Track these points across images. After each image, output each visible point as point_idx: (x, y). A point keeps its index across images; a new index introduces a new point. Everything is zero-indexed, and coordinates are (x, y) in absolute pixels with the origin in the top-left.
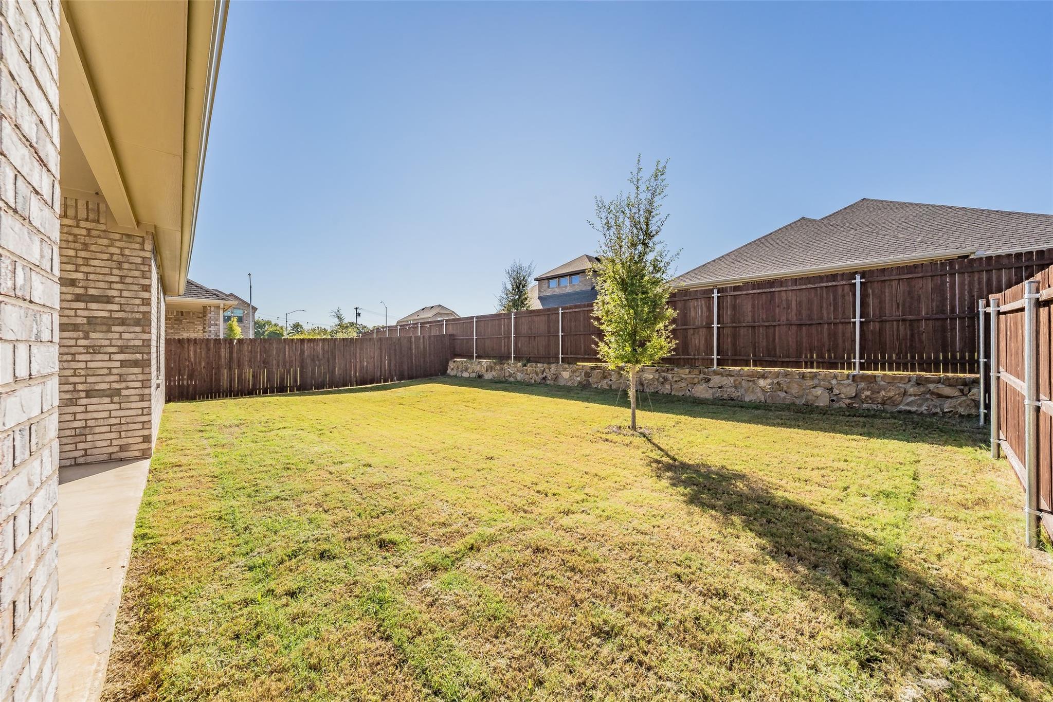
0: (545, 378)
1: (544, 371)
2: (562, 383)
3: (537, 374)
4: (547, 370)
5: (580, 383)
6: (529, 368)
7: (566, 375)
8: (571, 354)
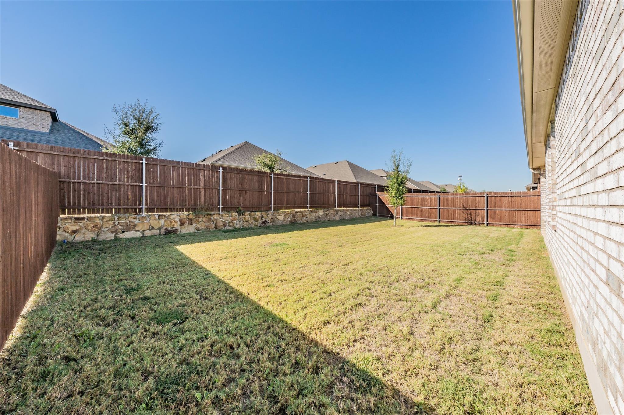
0: (265, 222)
1: (262, 217)
2: (280, 223)
3: (256, 220)
4: (265, 216)
5: (291, 221)
6: (247, 216)
7: (281, 218)
8: (278, 205)
